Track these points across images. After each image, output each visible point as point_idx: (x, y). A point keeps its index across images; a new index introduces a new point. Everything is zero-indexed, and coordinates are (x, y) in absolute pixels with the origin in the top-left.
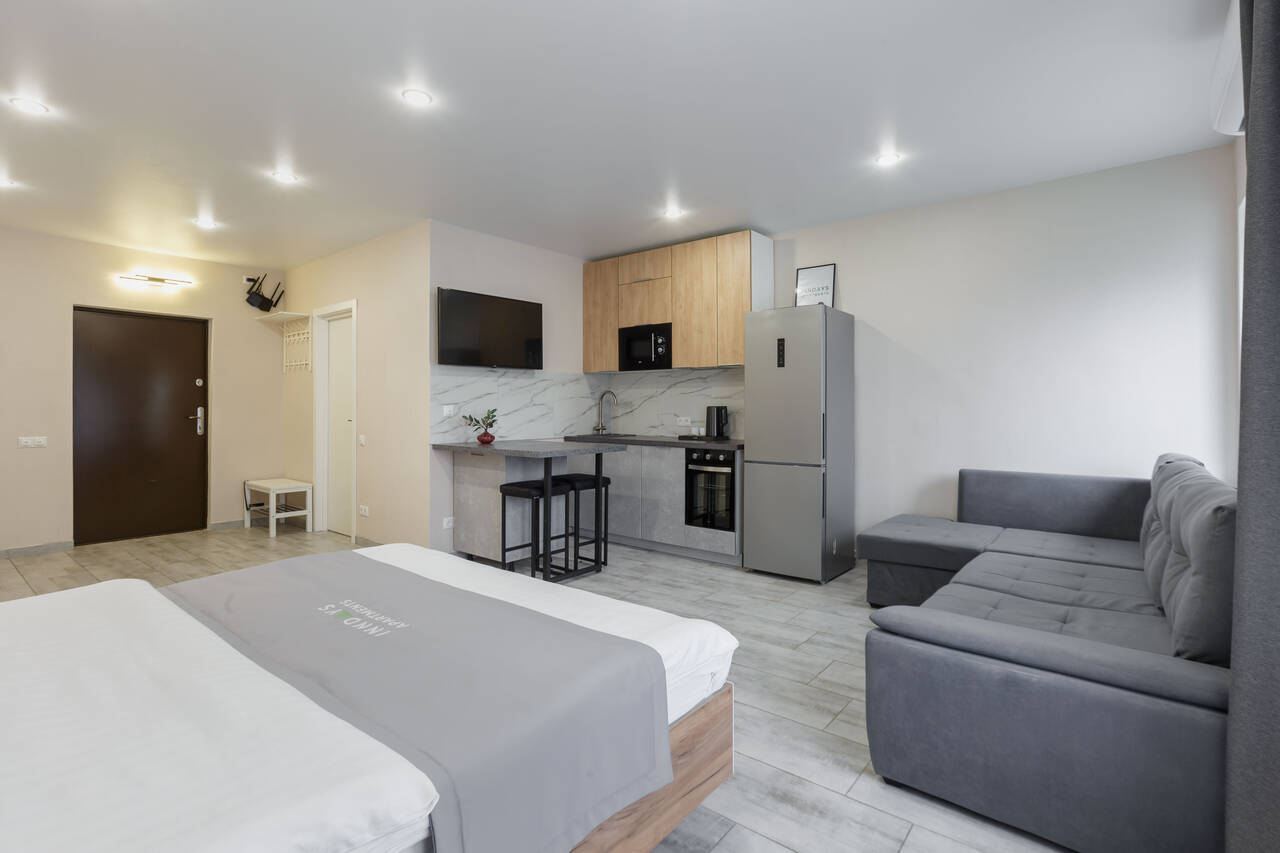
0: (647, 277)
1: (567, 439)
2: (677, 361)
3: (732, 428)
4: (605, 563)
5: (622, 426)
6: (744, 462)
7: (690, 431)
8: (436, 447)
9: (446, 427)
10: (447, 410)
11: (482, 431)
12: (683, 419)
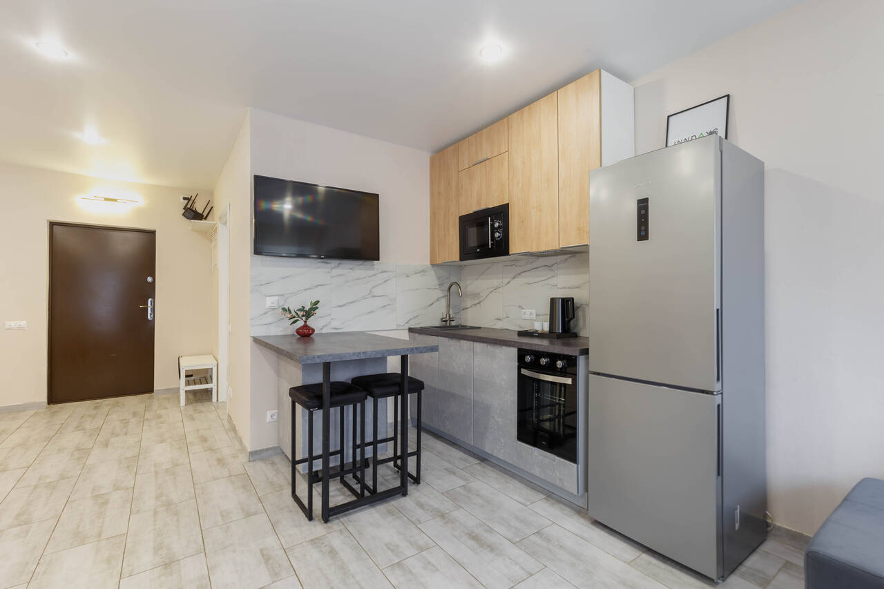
0: (484, 157)
1: (411, 330)
2: (516, 246)
3: (581, 323)
4: (417, 480)
5: (471, 318)
6: (590, 372)
7: (533, 325)
8: (256, 340)
9: (269, 319)
10: (270, 302)
11: (300, 324)
12: (528, 311)
